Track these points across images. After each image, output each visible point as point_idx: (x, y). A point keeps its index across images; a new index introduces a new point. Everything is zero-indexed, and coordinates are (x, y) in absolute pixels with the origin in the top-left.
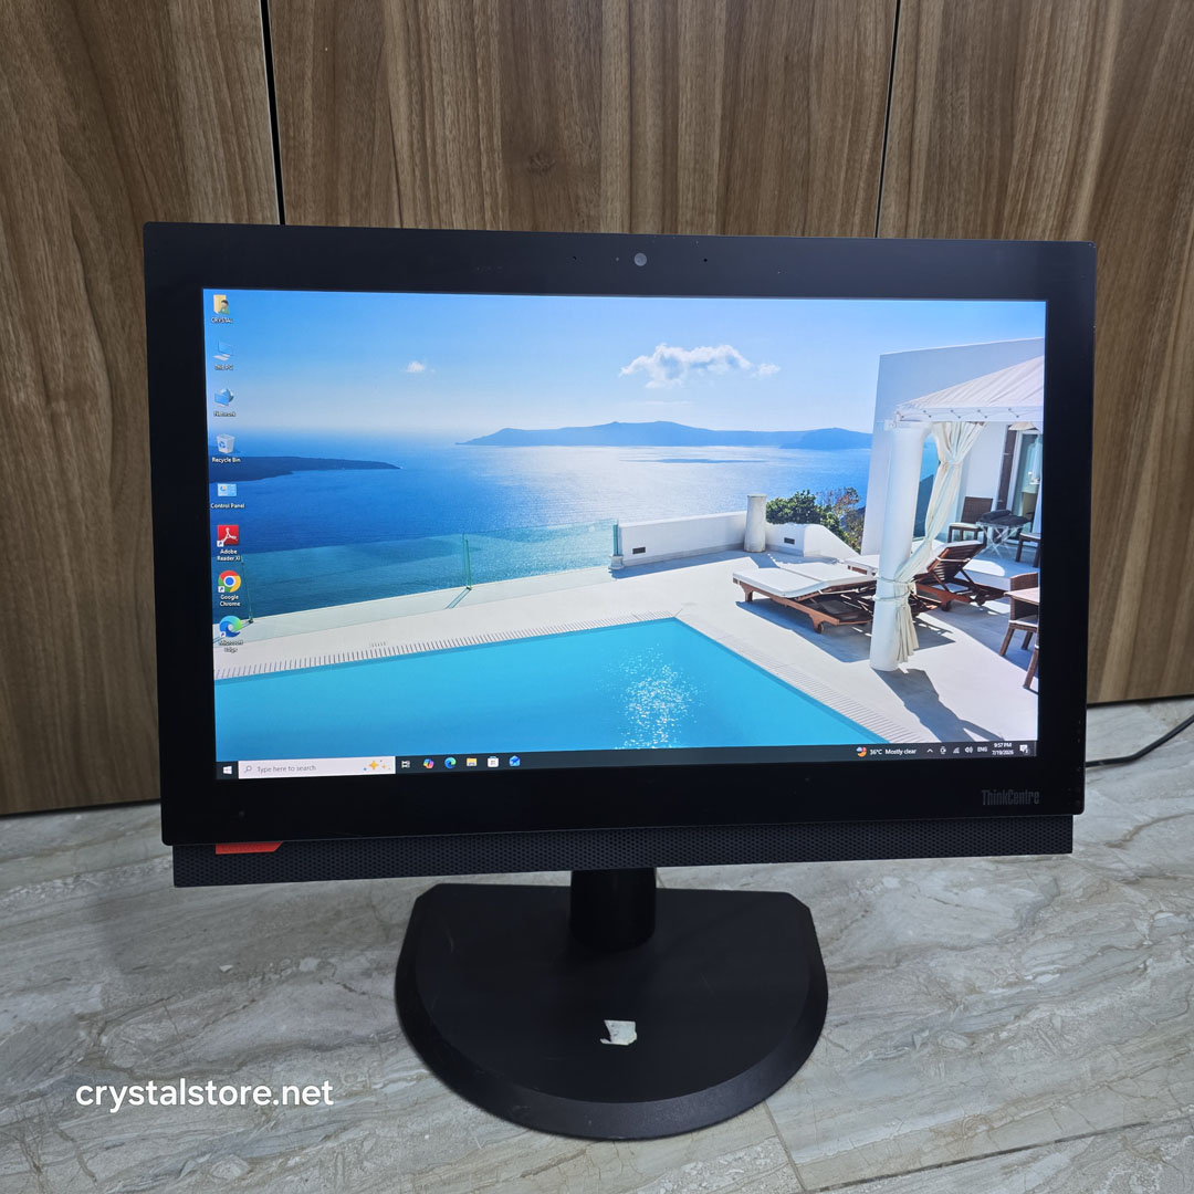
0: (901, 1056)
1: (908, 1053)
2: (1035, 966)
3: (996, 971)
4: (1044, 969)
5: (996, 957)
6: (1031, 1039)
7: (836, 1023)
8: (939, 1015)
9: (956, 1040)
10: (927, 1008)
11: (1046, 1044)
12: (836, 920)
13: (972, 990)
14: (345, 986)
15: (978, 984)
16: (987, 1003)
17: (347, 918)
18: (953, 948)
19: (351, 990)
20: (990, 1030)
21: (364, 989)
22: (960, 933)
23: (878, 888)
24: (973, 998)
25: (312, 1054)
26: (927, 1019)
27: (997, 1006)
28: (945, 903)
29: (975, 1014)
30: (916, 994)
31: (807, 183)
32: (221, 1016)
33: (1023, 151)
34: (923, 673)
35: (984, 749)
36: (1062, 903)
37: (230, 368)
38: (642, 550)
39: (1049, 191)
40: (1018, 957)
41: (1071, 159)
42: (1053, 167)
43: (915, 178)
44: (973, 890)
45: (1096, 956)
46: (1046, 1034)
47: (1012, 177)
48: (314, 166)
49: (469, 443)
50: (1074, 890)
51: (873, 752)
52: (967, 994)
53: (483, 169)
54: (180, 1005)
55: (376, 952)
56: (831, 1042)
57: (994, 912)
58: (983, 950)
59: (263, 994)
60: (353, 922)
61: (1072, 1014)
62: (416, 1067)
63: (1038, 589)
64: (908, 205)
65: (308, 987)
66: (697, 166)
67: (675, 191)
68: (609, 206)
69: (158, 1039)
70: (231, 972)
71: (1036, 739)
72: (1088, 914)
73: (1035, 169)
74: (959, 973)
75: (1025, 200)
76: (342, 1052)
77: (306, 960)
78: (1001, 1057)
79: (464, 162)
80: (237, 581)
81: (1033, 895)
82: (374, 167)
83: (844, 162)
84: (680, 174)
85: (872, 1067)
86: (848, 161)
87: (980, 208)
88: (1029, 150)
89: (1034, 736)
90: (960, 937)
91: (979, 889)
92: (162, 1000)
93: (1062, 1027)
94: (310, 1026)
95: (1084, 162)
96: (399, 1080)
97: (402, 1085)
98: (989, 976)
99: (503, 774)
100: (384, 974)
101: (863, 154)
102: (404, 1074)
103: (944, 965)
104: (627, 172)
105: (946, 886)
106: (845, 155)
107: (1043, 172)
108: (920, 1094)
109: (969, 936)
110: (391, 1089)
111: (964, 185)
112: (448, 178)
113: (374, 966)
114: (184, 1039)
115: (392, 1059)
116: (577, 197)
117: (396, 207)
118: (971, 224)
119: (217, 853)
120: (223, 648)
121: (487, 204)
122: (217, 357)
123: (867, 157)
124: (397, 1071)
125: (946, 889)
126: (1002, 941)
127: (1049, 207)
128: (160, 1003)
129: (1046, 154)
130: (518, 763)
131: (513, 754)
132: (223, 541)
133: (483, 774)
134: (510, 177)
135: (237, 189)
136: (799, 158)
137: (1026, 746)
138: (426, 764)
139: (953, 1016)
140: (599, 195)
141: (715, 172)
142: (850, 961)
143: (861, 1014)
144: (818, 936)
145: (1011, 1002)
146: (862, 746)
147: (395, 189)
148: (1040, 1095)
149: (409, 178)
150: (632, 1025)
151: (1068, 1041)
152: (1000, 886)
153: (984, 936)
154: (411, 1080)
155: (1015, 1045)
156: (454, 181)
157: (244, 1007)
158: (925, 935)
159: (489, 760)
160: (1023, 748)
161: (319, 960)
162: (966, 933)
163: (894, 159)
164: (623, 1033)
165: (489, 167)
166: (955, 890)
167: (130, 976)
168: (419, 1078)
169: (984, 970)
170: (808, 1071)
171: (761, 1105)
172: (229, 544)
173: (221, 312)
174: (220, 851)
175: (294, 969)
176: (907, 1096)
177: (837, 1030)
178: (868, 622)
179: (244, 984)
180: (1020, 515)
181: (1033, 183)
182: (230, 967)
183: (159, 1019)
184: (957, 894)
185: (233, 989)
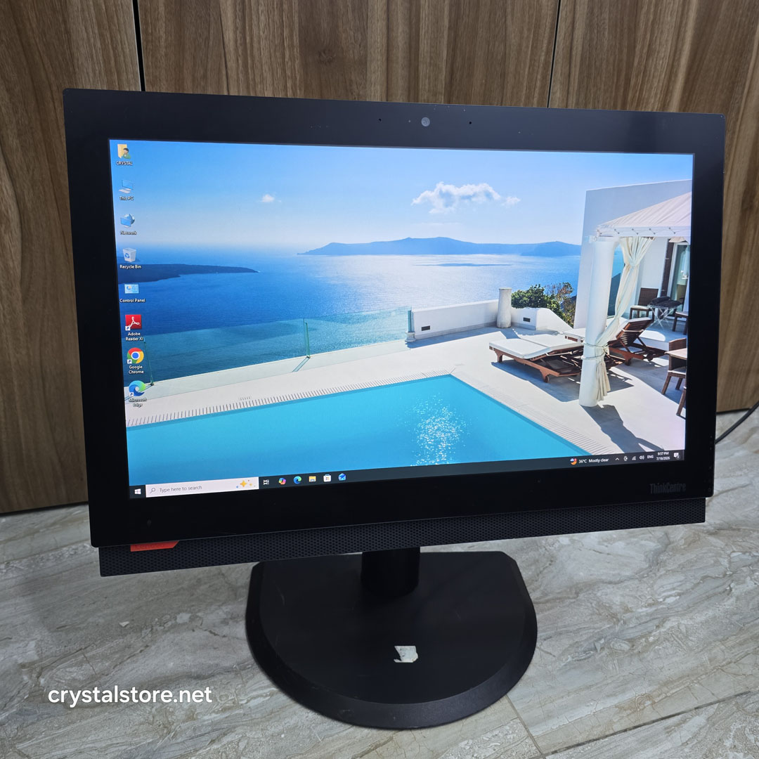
0: (589, 657)
1: (593, 655)
2: (664, 592)
3: (640, 596)
4: (669, 593)
5: (638, 587)
6: (669, 641)
7: (543, 637)
8: (609, 628)
9: (623, 645)
10: (600, 624)
11: (679, 643)
12: (533, 567)
13: (627, 610)
14: (211, 632)
15: (630, 606)
16: (637, 618)
17: (205, 583)
18: (610, 583)
19: (215, 635)
20: (642, 637)
21: (224, 634)
22: (614, 573)
23: (557, 545)
24: (628, 615)
25: (194, 682)
26: (602, 631)
27: (644, 620)
28: (601, 553)
29: (631, 626)
30: (592, 615)
31: (503, 75)
32: (125, 658)
33: (641, 57)
34: (613, 407)
35: (652, 457)
36: (673, 549)
37: (131, 198)
38: (428, 328)
39: (656, 85)
40: (652, 586)
41: (671, 62)
42: (659, 68)
43: (573, 74)
44: (617, 544)
45: (699, 583)
46: (677, 636)
47: (634, 73)
48: (166, 55)
49: (307, 253)
50: (679, 540)
51: (581, 461)
52: (624, 613)
53: (286, 60)
54: (94, 652)
55: (230, 607)
56: (543, 650)
57: (632, 557)
58: (629, 583)
59: (153, 641)
60: (210, 586)
61: (691, 622)
62: (268, 687)
63: (686, 349)
64: (568, 93)
65: (184, 634)
66: (432, 62)
67: (417, 78)
68: (372, 89)
69: (81, 678)
70: (128, 626)
71: (684, 448)
72: (691, 556)
73: (648, 69)
74: (617, 599)
75: (641, 90)
76: (216, 679)
77: (181, 614)
78: (652, 654)
79: (273, 55)
80: (141, 355)
81: (654, 545)
82: (209, 56)
83: (528, 61)
84: (421, 68)
85: (572, 666)
86: (531, 61)
87: (614, 94)
88: (644, 56)
89: (682, 447)
90: (614, 575)
91: (620, 542)
92: (81, 649)
93: (687, 631)
94: (190, 662)
95: (679, 65)
96: (258, 696)
97: (261, 700)
98: (635, 600)
99: (335, 487)
100: (237, 622)
101: (540, 56)
102: (261, 692)
103: (606, 595)
104: (385, 64)
105: (599, 542)
106: (529, 57)
107: (653, 70)
108: (605, 682)
109: (619, 574)
110: (253, 703)
111: (604, 79)
112: (262, 66)
113: (229, 616)
114: (100, 677)
115: (251, 682)
116: (351, 81)
117: (225, 86)
118: (607, 106)
119: (132, 551)
120: (132, 404)
121: (289, 84)
122: (122, 190)
123: (543, 58)
124: (255, 690)
125: (599, 543)
126: (640, 576)
127: (656, 94)
128: (80, 652)
129: (655, 59)
130: (344, 478)
131: (340, 472)
132: (130, 327)
133: (320, 487)
134: (305, 66)
135: (111, 71)
136: (499, 57)
137: (678, 454)
138: (280, 482)
139: (617, 628)
140: (366, 81)
141: (443, 66)
142: (546, 595)
143: (559, 630)
144: (524, 580)
145: (652, 617)
146: (574, 458)
147: (224, 72)
148: (681, 678)
149: (234, 65)
150: (414, 648)
151: (692, 640)
152: (633, 540)
153: (627, 573)
154: (266, 696)
155: (659, 645)
156: (266, 67)
157: (141, 651)
158: (591, 575)
159: (325, 477)
160: (676, 455)
161: (190, 615)
162: (616, 572)
163: (560, 60)
164: (408, 654)
165: (290, 58)
166: (606, 544)
167: (55, 634)
168: (272, 694)
169: (632, 596)
170: (531, 672)
171: (504, 697)
172: (134, 328)
173: (123, 157)
174: (133, 549)
175: (173, 622)
176: (597, 684)
177: (545, 642)
178: (578, 374)
179: (139, 634)
180: (676, 299)
181: (647, 78)
182: (127, 623)
183: (80, 664)
184: (607, 546)
185: (131, 639)
